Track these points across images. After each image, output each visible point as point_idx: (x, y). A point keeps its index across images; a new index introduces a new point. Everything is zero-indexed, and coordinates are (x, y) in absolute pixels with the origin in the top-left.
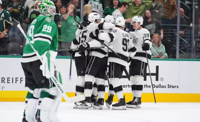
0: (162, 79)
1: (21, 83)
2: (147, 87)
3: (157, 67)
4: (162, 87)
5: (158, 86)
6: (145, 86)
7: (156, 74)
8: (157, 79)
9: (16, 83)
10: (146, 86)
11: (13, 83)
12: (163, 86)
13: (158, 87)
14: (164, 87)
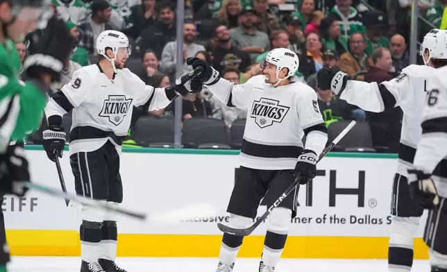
0: (373, 203)
1: (32, 210)
2: (337, 221)
3: (362, 175)
4: (374, 221)
5: (363, 220)
6: (331, 218)
7: (360, 192)
8: (361, 204)
9: (20, 210)
10: (335, 219)
11: (12, 210)
12: (376, 220)
13: (363, 223)
14: (378, 222)
